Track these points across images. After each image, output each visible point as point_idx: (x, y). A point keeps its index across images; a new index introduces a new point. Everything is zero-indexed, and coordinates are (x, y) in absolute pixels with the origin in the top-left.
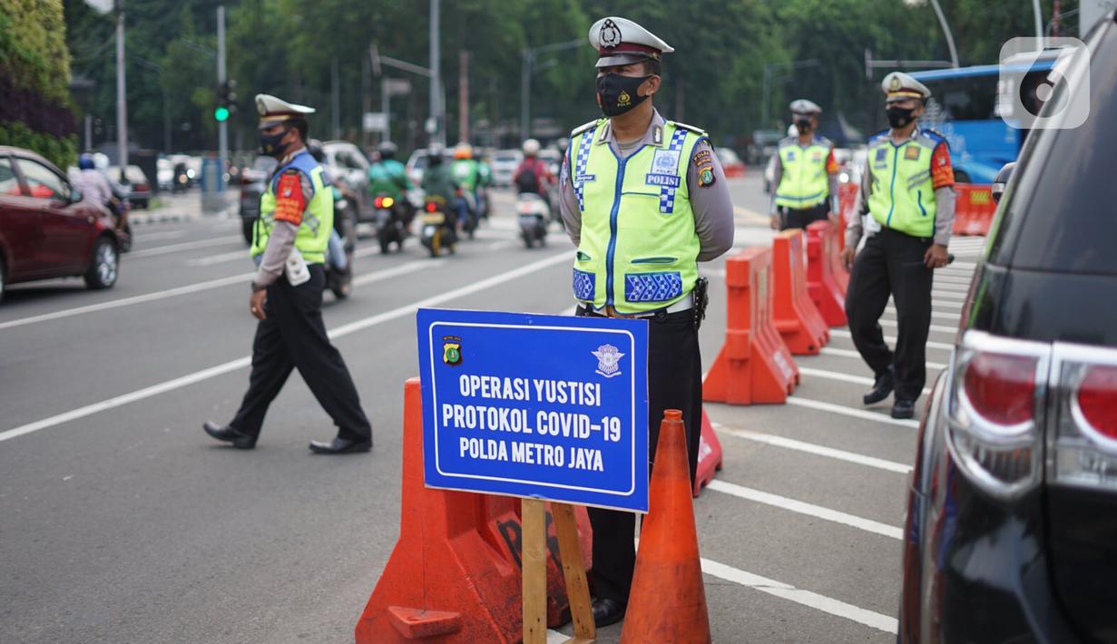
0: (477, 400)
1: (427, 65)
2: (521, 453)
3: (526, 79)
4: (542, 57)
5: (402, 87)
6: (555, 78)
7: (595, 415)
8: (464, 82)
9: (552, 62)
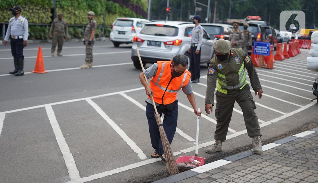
0: (258, 48)
1: (207, 4)
2: (261, 52)
3: (230, 9)
4: (235, 4)
5: (200, 9)
6: (238, 9)
7: (266, 49)
8: (215, 9)
9: (238, 5)
